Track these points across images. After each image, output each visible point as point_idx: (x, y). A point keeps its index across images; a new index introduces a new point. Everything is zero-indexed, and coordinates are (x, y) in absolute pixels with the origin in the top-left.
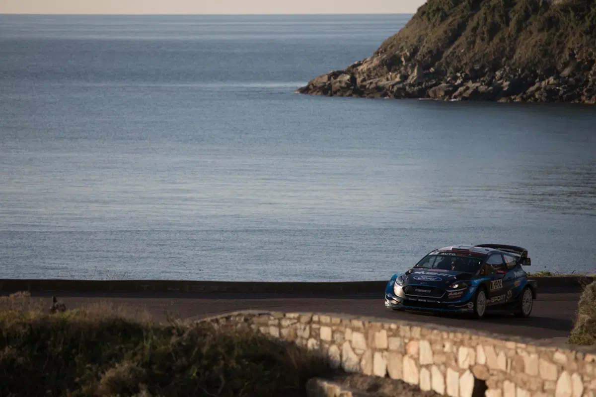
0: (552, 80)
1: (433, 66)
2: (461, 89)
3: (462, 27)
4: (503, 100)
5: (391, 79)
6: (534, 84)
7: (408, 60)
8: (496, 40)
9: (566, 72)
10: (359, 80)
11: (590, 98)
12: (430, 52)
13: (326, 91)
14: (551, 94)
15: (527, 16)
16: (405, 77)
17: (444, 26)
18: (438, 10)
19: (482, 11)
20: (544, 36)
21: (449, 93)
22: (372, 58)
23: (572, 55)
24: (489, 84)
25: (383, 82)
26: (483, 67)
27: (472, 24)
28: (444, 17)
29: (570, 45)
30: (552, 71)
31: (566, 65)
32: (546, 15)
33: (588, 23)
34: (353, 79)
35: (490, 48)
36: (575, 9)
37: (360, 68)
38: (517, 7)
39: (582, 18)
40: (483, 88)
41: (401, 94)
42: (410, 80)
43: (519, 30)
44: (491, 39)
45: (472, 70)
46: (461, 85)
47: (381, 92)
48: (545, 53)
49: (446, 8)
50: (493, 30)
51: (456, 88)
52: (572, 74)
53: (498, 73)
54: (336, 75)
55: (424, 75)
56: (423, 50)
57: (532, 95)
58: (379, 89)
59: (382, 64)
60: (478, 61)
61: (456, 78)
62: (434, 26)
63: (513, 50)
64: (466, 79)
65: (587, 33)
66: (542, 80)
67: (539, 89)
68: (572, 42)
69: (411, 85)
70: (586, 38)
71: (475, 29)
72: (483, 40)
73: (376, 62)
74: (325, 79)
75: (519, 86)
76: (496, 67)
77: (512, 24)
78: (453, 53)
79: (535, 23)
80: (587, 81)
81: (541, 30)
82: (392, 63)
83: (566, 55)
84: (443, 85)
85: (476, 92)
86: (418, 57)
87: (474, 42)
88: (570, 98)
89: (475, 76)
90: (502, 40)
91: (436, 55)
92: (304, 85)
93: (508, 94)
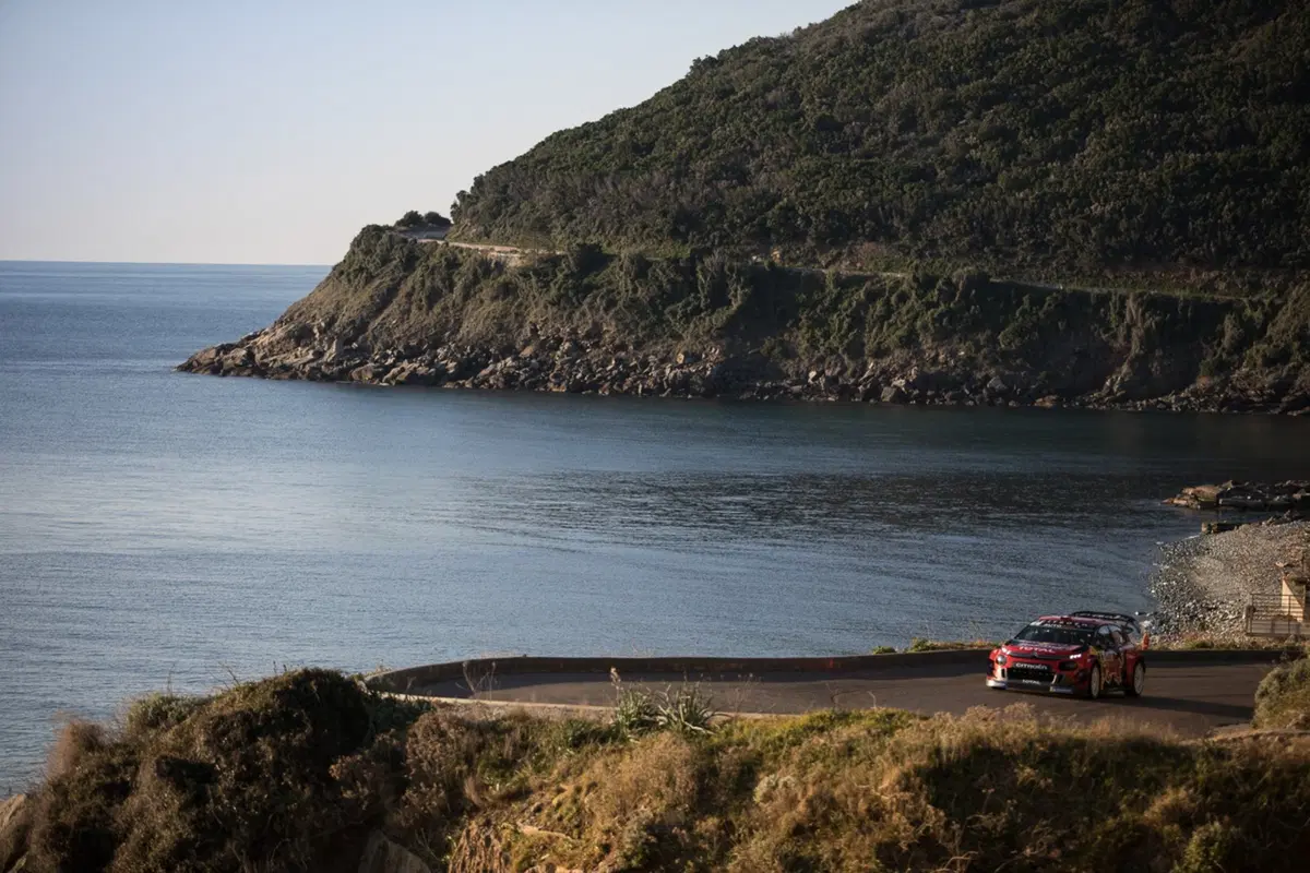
0: (509, 361)
1: (355, 340)
2: (394, 370)
3: (392, 292)
4: (449, 385)
5: (301, 356)
6: (487, 366)
7: (323, 332)
8: (437, 309)
9: (527, 352)
10: (258, 357)
11: (559, 385)
12: (353, 322)
13: (217, 369)
14: (510, 379)
15: (476, 281)
16: (319, 354)
17: (370, 290)
18: (361, 270)
19: (419, 271)
20: (499, 305)
21: (378, 376)
22: (274, 330)
23: (534, 331)
24: (431, 364)
25: (291, 360)
26: (421, 342)
27: (405, 289)
28: (370, 279)
29: (531, 318)
30: (509, 350)
31: (527, 343)
32: (501, 279)
33: (553, 292)
34: (250, 355)
35: (431, 319)
36: (537, 273)
37: (260, 340)
38: (463, 269)
39: (546, 285)
40: (422, 370)
41: (316, 376)
42: (327, 358)
43: (466, 297)
44: (430, 307)
45: (407, 347)
46: (393, 365)
47: (289, 373)
48: (501, 328)
49: (371, 267)
50: (433, 297)
51: (388, 369)
52: (535, 355)
53: (441, 352)
54: (226, 348)
55: (345, 352)
56: (342, 320)
57: (486, 380)
58: (285, 368)
59: (289, 336)
60: (415, 334)
61: (386, 357)
62: (356, 291)
63: (459, 323)
64: (400, 358)
65: (553, 304)
66: (497, 361)
67: (493, 372)
68: (534, 315)
69: (328, 364)
70: (551, 310)
71: (409, 295)
72: (420, 309)
73: (280, 333)
74: (212, 354)
75: (468, 368)
76: (437, 343)
77: (458, 289)
78: (382, 325)
79: (487, 290)
80: (554, 364)
81: (495, 298)
82: (302, 336)
83: (527, 331)
84: (371, 364)
85: (413, 373)
86: (337, 328)
87: (409, 311)
88: (533, 385)
89: (411, 354)
90: (445, 309)
91: (360, 327)
92: (182, 362)
93: (454, 378)
